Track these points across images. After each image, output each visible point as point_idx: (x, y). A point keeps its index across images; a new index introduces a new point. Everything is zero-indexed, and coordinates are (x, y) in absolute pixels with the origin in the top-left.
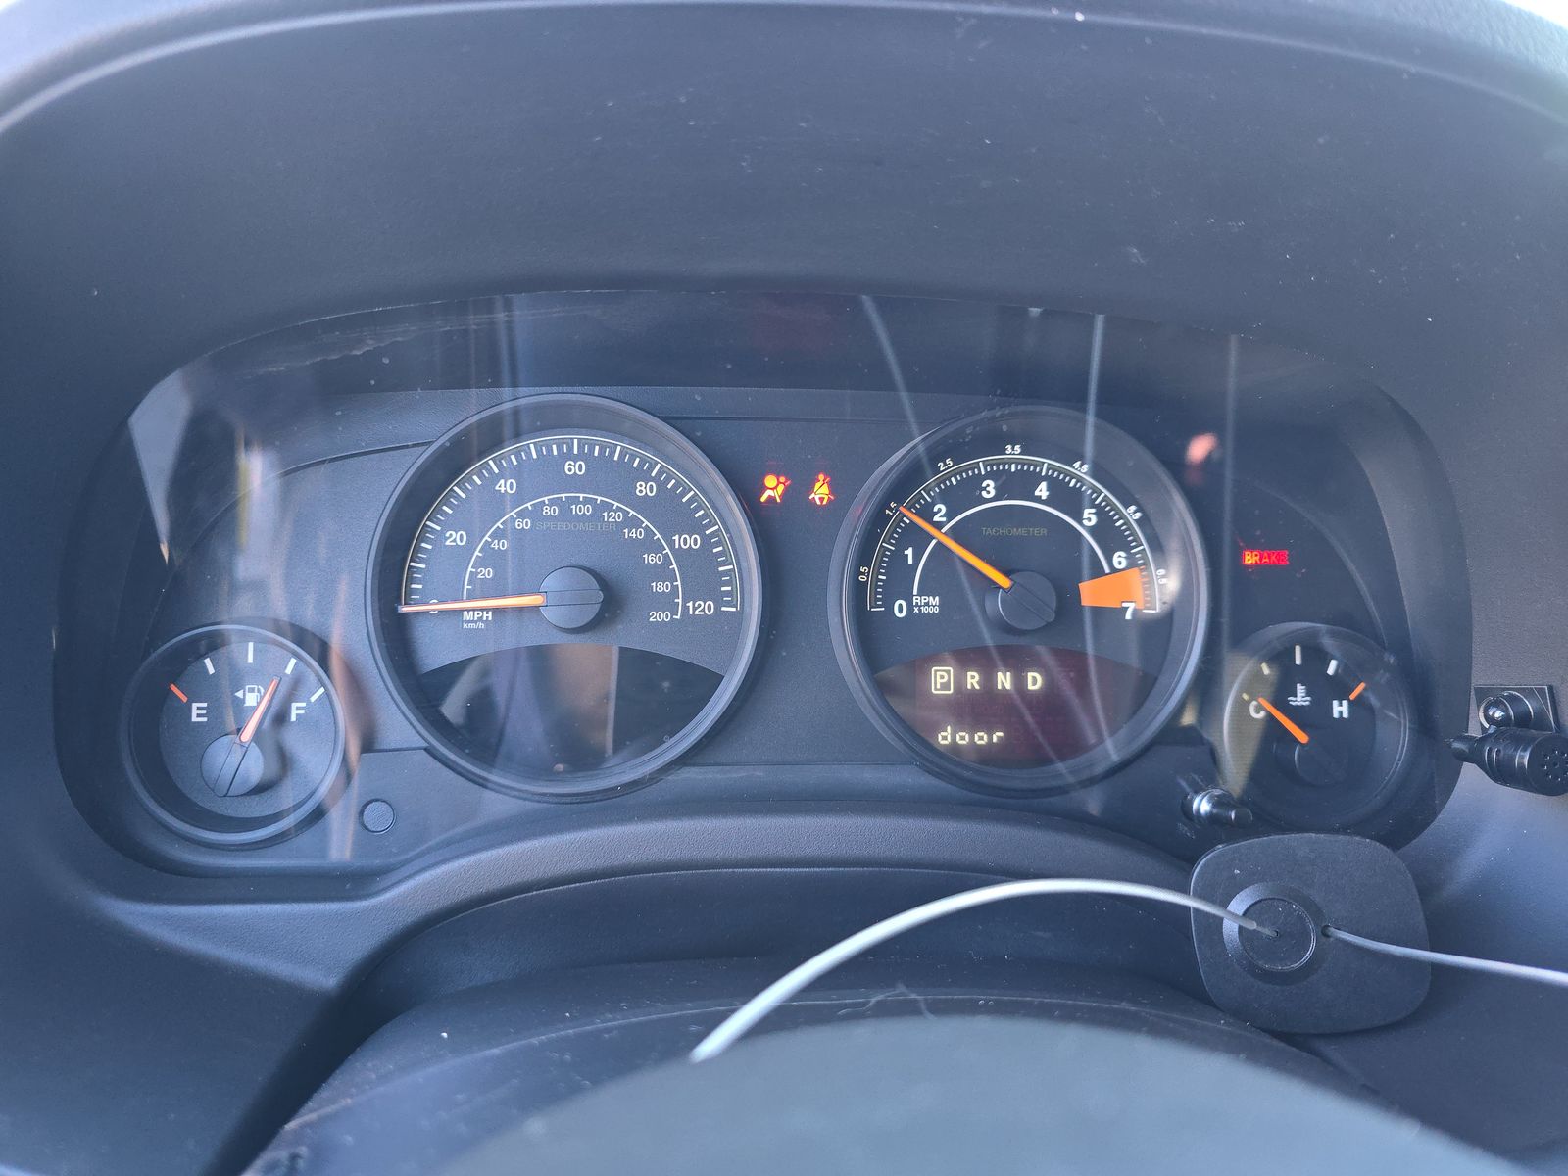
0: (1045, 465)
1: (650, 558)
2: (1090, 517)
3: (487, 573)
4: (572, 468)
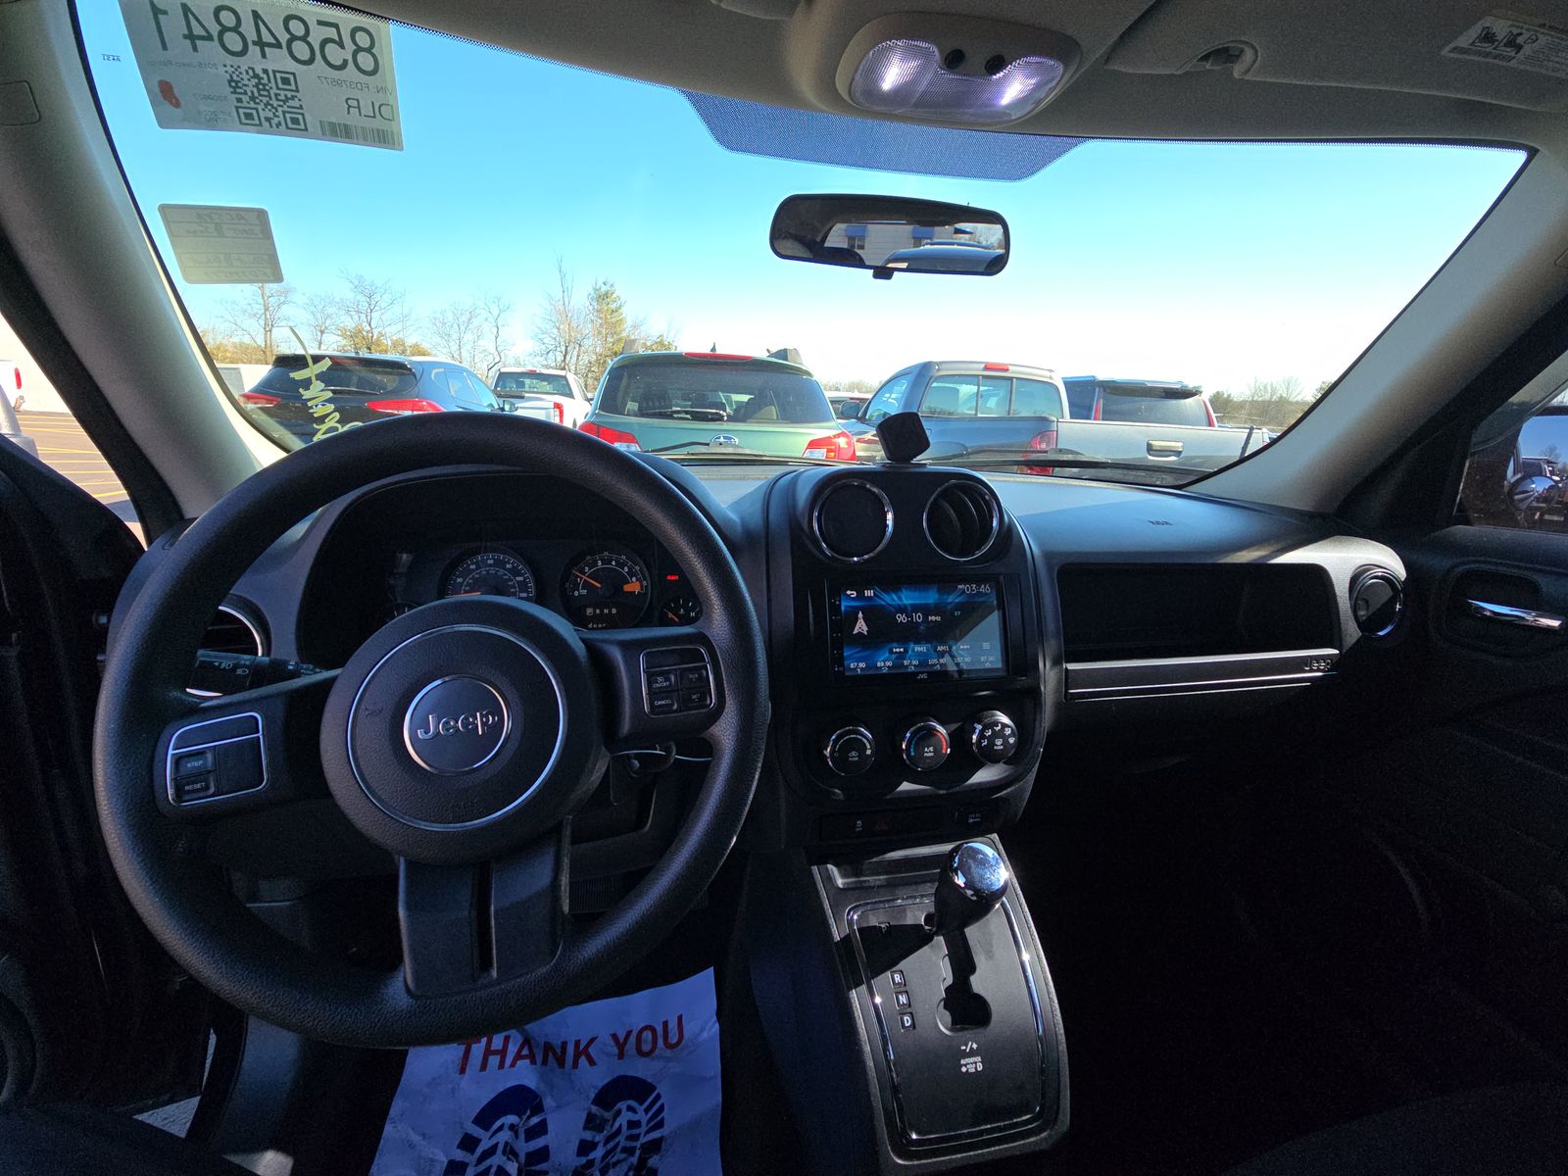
0: (614, 556)
1: (505, 577)
2: (626, 569)
3: (468, 588)
4: (490, 562)
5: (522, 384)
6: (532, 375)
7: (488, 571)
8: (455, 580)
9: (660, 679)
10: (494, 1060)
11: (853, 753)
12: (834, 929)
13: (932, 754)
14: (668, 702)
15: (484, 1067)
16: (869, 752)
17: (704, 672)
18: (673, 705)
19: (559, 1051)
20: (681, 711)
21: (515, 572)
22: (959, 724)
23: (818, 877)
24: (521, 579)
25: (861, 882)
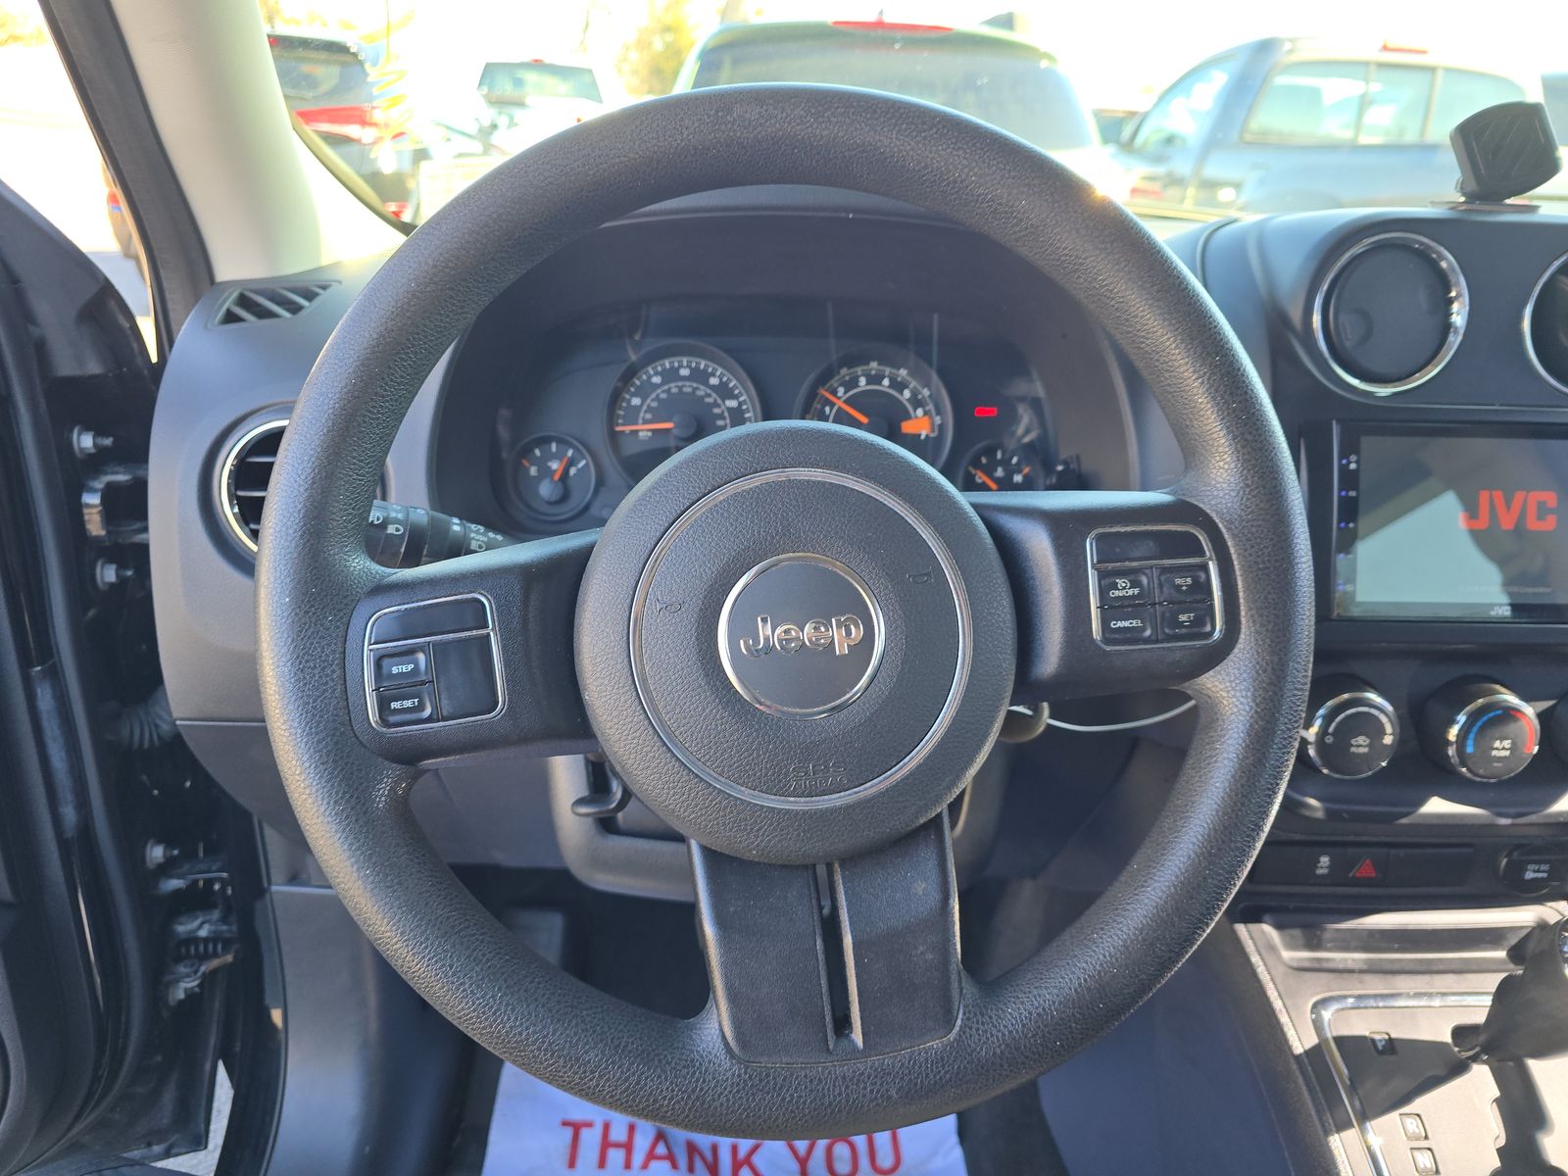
0: (888, 371)
1: (709, 400)
2: (907, 393)
3: (649, 416)
4: (684, 372)
5: (519, 83)
6: (537, 65)
7: (680, 388)
8: (629, 401)
9: (1121, 582)
10: (616, 1156)
11: (1362, 740)
12: (1290, 1033)
13: (1507, 753)
14: (1136, 623)
15: (602, 1163)
16: (1388, 740)
17: (1203, 576)
18: (1143, 629)
19: (709, 1155)
20: (1157, 641)
21: (724, 392)
22: (1551, 703)
23: (1250, 946)
24: (732, 403)
25: (1319, 960)
